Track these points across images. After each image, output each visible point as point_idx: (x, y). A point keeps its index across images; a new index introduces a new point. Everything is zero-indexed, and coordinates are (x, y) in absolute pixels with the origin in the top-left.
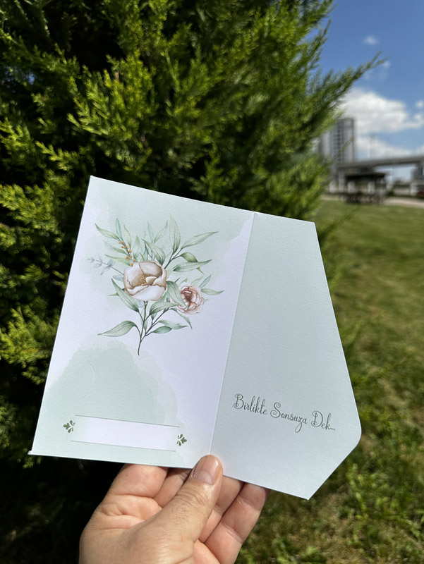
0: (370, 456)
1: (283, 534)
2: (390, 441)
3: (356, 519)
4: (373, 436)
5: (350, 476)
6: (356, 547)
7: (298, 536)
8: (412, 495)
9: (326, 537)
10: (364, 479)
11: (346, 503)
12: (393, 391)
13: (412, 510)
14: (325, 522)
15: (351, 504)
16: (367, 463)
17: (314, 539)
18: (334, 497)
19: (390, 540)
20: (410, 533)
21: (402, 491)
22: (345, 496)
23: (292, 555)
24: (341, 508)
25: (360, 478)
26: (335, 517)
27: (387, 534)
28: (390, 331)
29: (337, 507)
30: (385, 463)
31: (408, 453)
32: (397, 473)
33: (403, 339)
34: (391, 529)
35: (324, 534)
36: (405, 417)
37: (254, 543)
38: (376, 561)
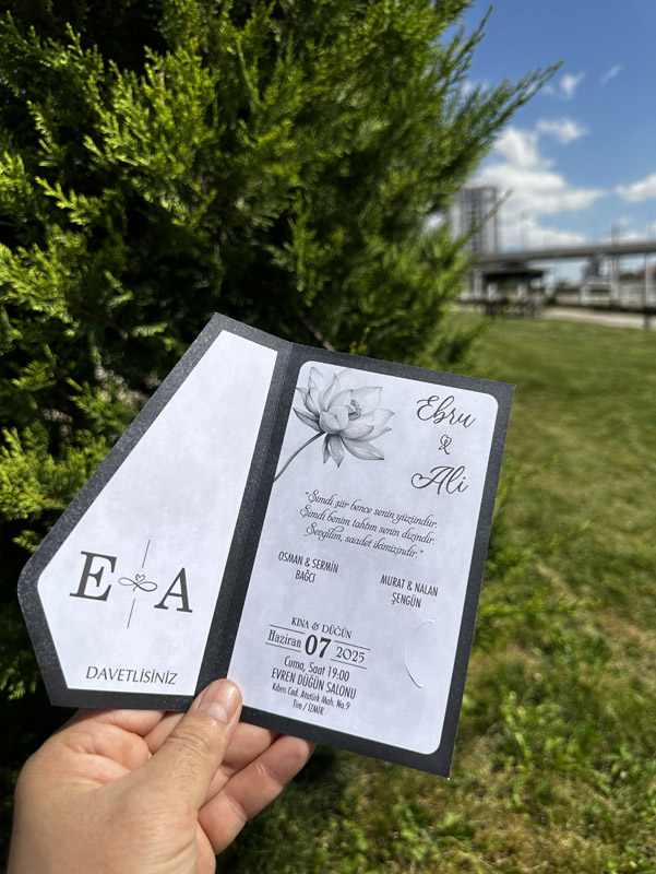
0: (534, 680)
1: (408, 796)
2: (562, 657)
3: (516, 772)
4: (537, 651)
5: (505, 709)
6: (519, 811)
7: (430, 800)
8: (599, 733)
9: (473, 799)
10: (527, 714)
11: (500, 748)
12: (564, 586)
13: (599, 755)
14: (470, 776)
15: (508, 749)
16: (531, 690)
17: (456, 802)
18: (482, 741)
19: (568, 797)
20: (597, 789)
21: (582, 728)
22: (499, 739)
23: (423, 827)
24: (494, 756)
25: (521, 712)
26: (486, 770)
27: (564, 790)
28: (557, 500)
29: (488, 754)
30: (556, 690)
31: (589, 673)
32: (575, 703)
33: (576, 511)
34: (569, 783)
35: (470, 795)
36: (583, 623)
37: (365, 811)
38: (549, 829)
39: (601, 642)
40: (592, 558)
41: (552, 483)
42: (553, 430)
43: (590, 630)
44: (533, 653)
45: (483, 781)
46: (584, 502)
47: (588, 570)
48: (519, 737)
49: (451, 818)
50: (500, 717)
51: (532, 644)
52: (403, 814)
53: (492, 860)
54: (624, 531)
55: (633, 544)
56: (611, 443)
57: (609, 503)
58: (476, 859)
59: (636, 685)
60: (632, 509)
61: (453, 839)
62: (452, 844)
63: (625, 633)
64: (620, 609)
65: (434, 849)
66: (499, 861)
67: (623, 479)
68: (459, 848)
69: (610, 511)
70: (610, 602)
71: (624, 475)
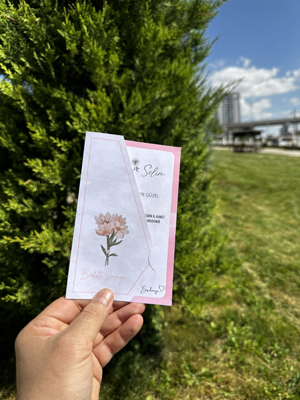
0: (242, 317)
1: (187, 361)
2: (254, 307)
3: (232, 353)
4: (244, 305)
5: (229, 328)
6: (231, 367)
7: (196, 363)
8: (266, 338)
10: (238, 330)
11: (226, 344)
12: (258, 278)
13: (266, 348)
14: (213, 354)
15: (229, 344)
16: (240, 321)
18: (219, 341)
19: (251, 363)
21: (259, 336)
22: (226, 340)
23: (193, 373)
24: (223, 347)
25: (235, 329)
26: (220, 351)
27: (250, 360)
29: (221, 346)
30: (251, 321)
31: (265, 314)
32: (258, 326)
34: (252, 357)
35: (212, 362)
36: (265, 293)
37: (170, 366)
38: (243, 375)
39: (271, 301)
40: (271, 266)
41: (257, 232)
42: (260, 208)
43: (267, 296)
44: (242, 306)
45: (218, 356)
46: (270, 241)
47: (269, 271)
48: (233, 339)
49: (204, 370)
50: (226, 331)
51: (242, 302)
52: (185, 368)
53: (219, 386)
54: (287, 254)
55: (290, 260)
56: (285, 214)
57: (281, 241)
58: (213, 385)
59: (285, 320)
60: (291, 244)
61: (204, 377)
62: (204, 380)
63: (282, 298)
64: (281, 287)
65: (197, 381)
66: (222, 386)
67: (289, 230)
68: (207, 381)
69: (281, 245)
70: (277, 285)
71: (289, 229)
